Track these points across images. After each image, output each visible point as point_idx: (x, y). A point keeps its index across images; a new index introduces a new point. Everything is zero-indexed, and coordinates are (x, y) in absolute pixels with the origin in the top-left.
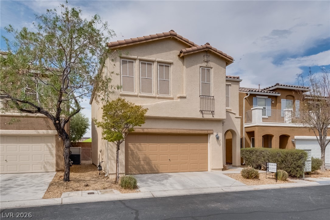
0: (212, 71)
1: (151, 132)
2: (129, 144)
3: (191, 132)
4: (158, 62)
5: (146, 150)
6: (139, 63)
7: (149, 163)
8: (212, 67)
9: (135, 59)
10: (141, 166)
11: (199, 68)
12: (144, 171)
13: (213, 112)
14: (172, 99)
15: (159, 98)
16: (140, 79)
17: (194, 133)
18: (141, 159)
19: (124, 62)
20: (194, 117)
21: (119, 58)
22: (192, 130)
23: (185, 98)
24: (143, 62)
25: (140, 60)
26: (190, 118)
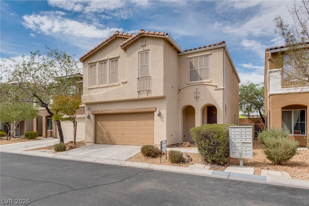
0: (150, 53)
1: (107, 113)
2: (98, 122)
3: (136, 111)
4: (110, 59)
5: (107, 127)
6: (99, 64)
7: (109, 137)
8: (149, 49)
9: (96, 62)
10: (104, 138)
11: (138, 54)
12: (106, 142)
13: (149, 91)
14: (119, 85)
15: (110, 86)
16: (99, 75)
17: (138, 111)
18: (104, 133)
19: (91, 66)
20: (133, 98)
21: (88, 64)
22: (137, 109)
23: (126, 82)
24: (101, 62)
25: (99, 62)
26: (130, 99)
